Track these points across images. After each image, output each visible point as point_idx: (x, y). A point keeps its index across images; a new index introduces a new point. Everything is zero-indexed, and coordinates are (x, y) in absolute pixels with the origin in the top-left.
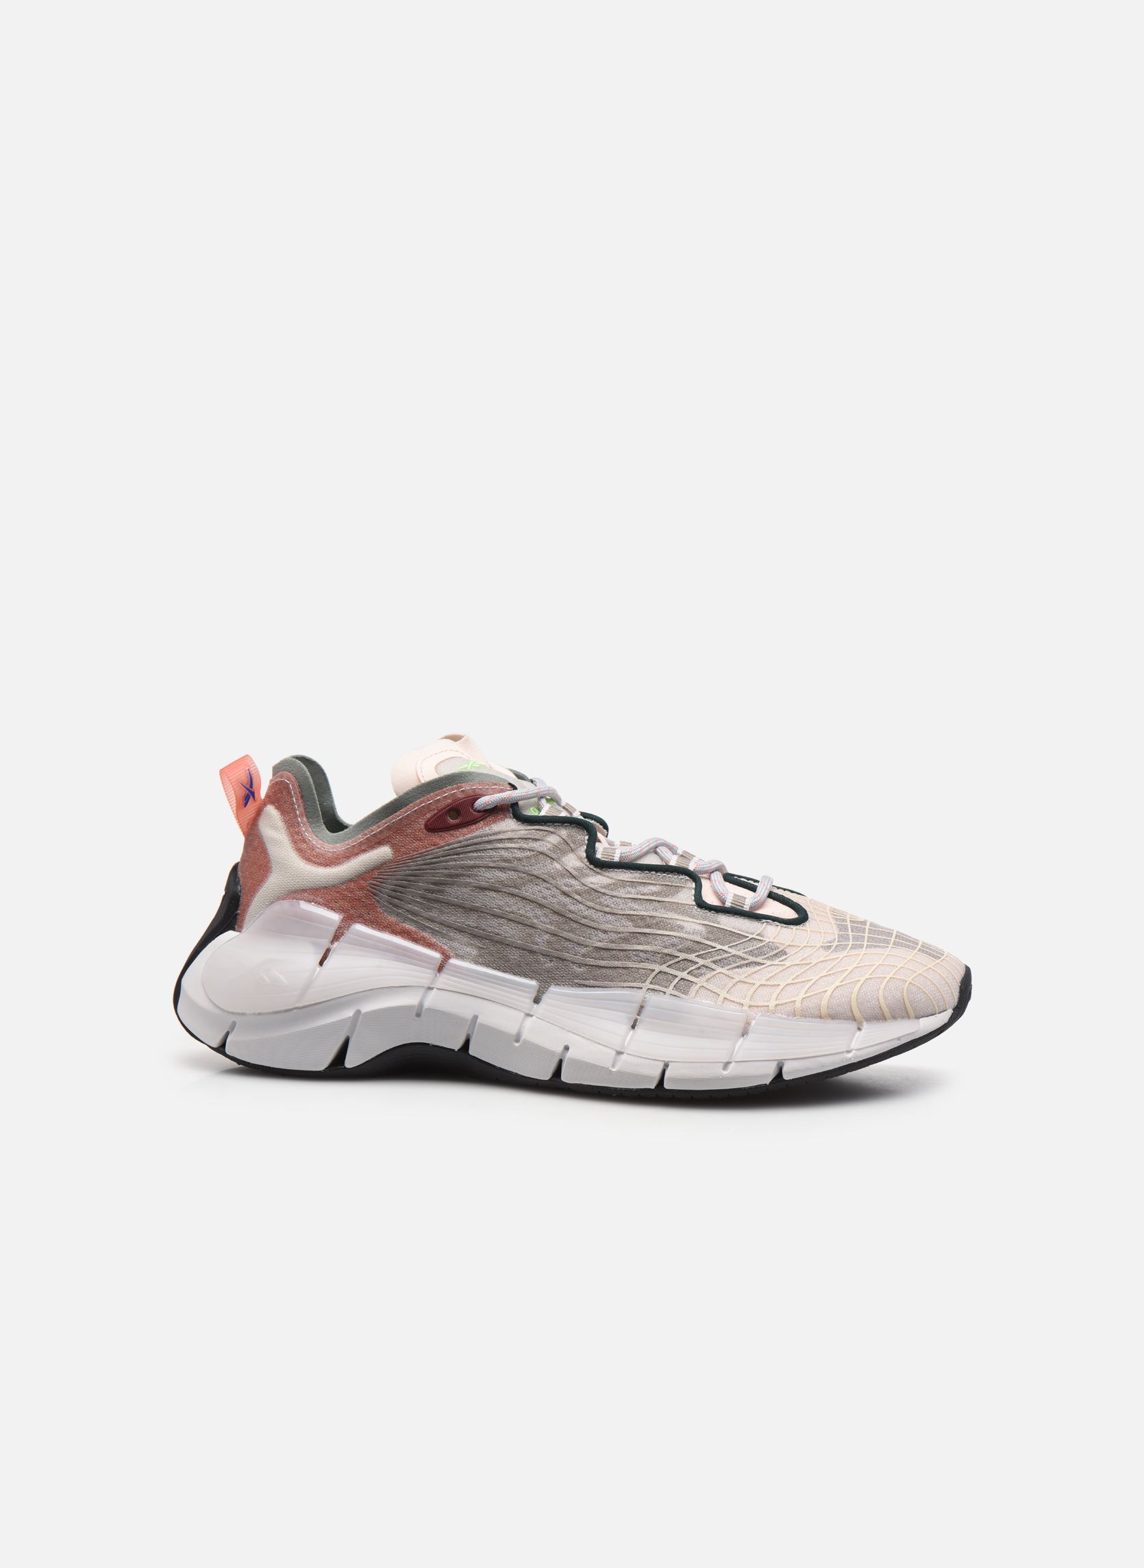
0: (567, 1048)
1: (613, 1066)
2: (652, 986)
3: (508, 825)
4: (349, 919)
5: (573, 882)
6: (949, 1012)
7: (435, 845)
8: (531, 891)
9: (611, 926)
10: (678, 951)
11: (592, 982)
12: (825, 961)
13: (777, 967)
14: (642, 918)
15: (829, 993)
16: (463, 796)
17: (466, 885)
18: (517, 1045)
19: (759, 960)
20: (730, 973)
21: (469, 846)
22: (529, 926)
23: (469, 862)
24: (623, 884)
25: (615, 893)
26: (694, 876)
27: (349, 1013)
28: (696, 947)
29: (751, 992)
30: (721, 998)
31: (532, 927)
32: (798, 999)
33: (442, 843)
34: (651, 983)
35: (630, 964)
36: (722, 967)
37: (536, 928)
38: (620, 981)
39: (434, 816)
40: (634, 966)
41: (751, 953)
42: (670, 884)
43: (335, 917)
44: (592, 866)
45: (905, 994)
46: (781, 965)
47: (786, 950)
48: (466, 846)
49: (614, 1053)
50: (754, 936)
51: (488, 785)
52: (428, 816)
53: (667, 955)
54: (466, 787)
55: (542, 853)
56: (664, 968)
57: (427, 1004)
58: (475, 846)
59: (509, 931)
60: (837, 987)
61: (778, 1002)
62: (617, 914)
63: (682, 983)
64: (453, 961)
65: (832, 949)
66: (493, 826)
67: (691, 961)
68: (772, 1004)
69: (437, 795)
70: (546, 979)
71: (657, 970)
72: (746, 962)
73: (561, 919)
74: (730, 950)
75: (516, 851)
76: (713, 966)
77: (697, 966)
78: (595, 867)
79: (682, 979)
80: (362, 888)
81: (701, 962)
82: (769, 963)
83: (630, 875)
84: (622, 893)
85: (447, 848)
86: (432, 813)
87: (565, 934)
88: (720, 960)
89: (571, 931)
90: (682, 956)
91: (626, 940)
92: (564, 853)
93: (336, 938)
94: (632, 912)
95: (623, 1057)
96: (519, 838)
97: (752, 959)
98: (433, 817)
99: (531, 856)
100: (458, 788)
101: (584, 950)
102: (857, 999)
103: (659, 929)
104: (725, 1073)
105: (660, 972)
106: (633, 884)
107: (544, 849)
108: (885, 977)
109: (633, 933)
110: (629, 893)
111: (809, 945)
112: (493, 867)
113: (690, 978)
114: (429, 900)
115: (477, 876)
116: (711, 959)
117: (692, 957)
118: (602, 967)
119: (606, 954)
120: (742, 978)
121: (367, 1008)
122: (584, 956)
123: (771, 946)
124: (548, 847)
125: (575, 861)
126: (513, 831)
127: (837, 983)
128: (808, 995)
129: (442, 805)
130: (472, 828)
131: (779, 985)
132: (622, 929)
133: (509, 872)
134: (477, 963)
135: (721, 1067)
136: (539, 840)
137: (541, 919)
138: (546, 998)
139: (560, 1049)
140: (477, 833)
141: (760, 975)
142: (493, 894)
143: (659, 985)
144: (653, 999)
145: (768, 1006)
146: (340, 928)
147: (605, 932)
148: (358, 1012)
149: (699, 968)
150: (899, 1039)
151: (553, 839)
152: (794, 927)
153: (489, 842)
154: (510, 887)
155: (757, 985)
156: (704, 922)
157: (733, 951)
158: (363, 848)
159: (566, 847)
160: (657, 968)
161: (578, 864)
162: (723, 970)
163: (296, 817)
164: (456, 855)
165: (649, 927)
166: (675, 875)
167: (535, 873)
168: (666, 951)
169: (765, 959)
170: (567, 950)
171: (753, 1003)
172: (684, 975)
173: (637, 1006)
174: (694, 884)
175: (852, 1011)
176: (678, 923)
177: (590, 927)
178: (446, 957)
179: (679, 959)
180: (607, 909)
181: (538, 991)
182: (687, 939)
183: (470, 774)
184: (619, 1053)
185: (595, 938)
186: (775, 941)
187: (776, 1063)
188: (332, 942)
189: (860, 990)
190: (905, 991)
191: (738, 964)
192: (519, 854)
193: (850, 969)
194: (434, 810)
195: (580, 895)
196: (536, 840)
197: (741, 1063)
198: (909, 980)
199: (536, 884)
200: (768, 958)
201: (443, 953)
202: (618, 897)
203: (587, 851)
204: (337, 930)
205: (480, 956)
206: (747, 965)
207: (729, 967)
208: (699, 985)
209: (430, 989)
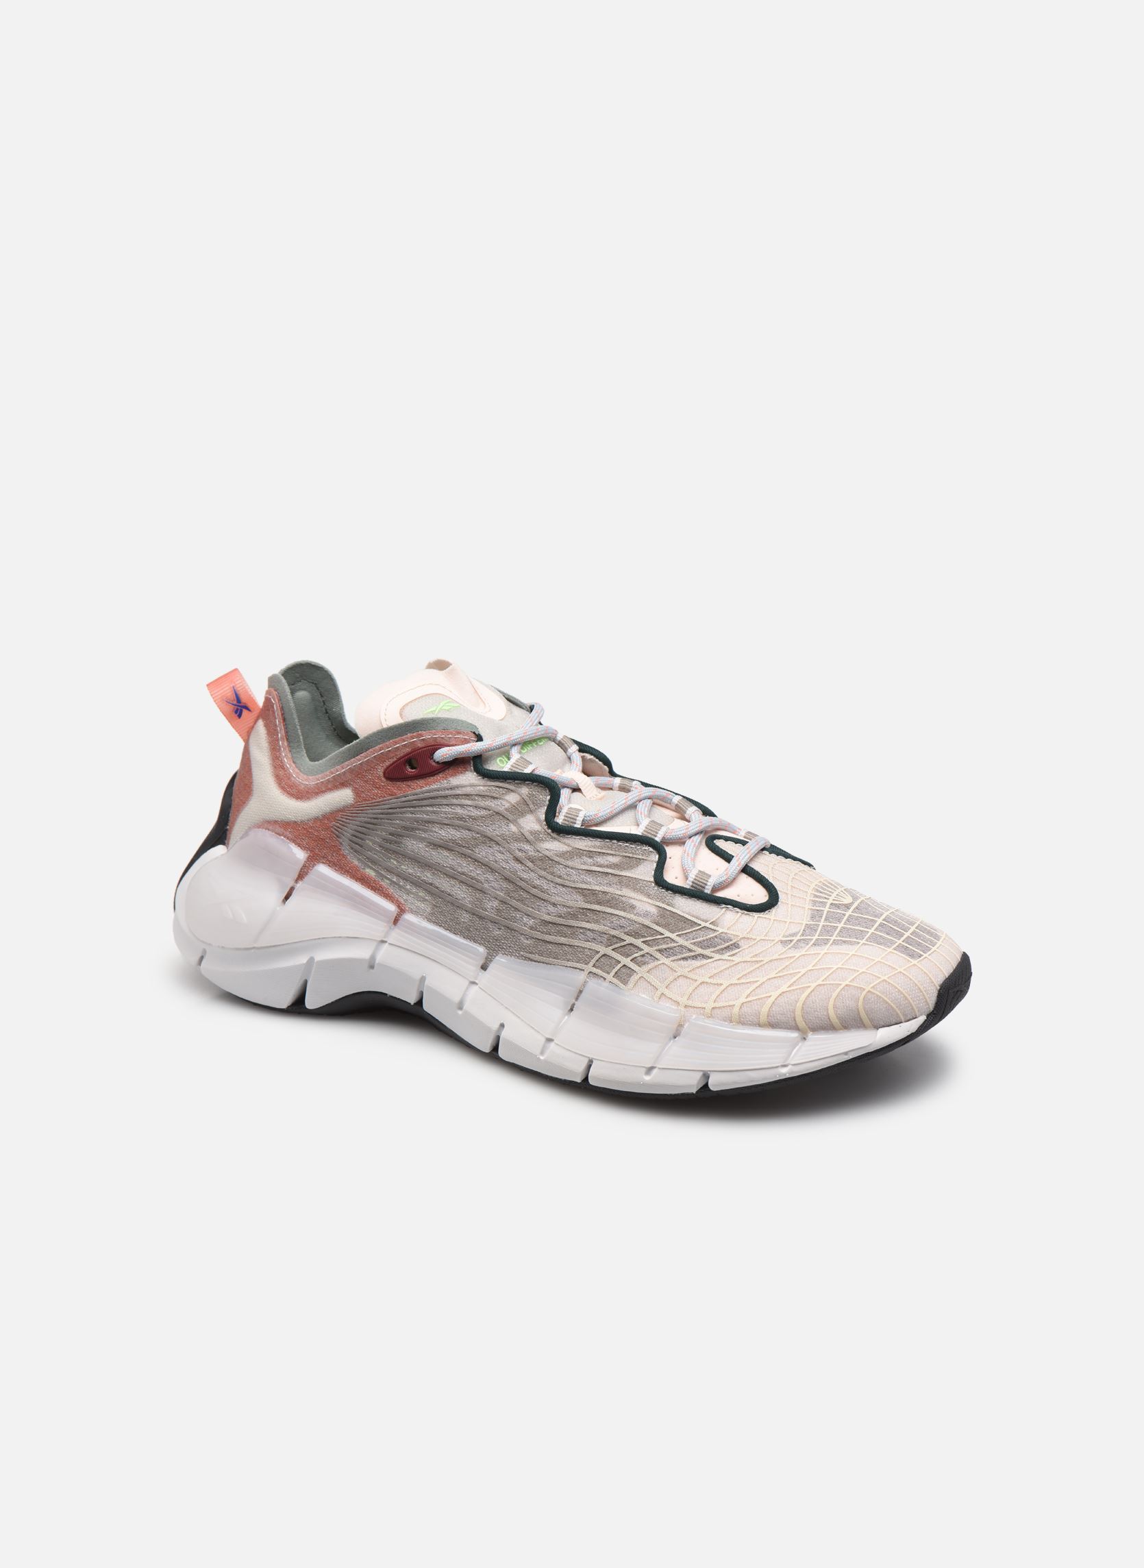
0: (502, 1026)
1: (542, 1053)
2: (594, 970)
3: (468, 779)
4: (313, 859)
5: (527, 847)
6: (922, 1019)
7: (392, 795)
8: (483, 852)
9: (560, 899)
10: (625, 933)
11: (537, 957)
12: (780, 959)
13: (725, 962)
14: (594, 892)
15: (772, 999)
16: (423, 745)
17: (422, 839)
18: (460, 1012)
19: (707, 952)
20: (673, 965)
21: (425, 799)
22: (478, 890)
23: (425, 816)
24: (579, 853)
25: (570, 863)
26: (659, 848)
27: (303, 960)
28: (643, 932)
29: (690, 990)
30: (659, 993)
31: (482, 891)
32: (738, 1003)
33: (399, 794)
34: (594, 966)
35: (576, 943)
36: (667, 957)
37: (485, 893)
38: (564, 960)
39: (393, 764)
40: (580, 945)
41: (700, 944)
42: (631, 855)
43: (300, 855)
44: (550, 831)
45: (860, 1003)
46: (730, 960)
47: (739, 943)
48: (422, 800)
49: (544, 1040)
50: (707, 925)
51: (451, 733)
52: (387, 763)
53: (614, 936)
54: (427, 736)
55: (497, 813)
56: (609, 951)
57: (379, 959)
58: (431, 800)
59: (461, 893)
60: (783, 993)
61: (717, 1005)
62: (568, 887)
63: (624, 970)
64: (409, 917)
65: (792, 944)
66: (451, 779)
67: (636, 946)
68: (711, 1005)
69: (396, 743)
70: (495, 947)
71: (602, 953)
72: (693, 954)
73: (511, 887)
74: (677, 939)
75: (471, 809)
76: (658, 955)
77: (642, 953)
78: (553, 832)
79: (624, 965)
80: (327, 828)
81: (646, 949)
82: (717, 956)
83: (590, 843)
84: (577, 863)
85: (404, 799)
86: (392, 761)
87: (514, 903)
88: (665, 949)
89: (521, 900)
90: (629, 940)
91: (574, 916)
92: (522, 814)
93: (301, 876)
94: (584, 886)
95: (552, 1045)
96: (476, 795)
97: (700, 951)
98: (391, 765)
99: (486, 815)
100: (417, 737)
101: (531, 922)
102: (803, 1007)
103: (611, 907)
104: (647, 1078)
105: (604, 955)
106: (590, 854)
107: (501, 809)
108: (840, 984)
109: (583, 909)
110: (585, 863)
111: (767, 938)
112: (447, 825)
113: (632, 965)
114: (387, 850)
115: (432, 831)
116: (657, 948)
117: (638, 942)
118: (548, 942)
119: (553, 929)
120: (685, 971)
121: (321, 956)
122: (531, 928)
123: (723, 938)
124: (506, 806)
125: (533, 823)
126: (472, 785)
127: (784, 988)
128: (749, 999)
129: (401, 754)
130: (429, 780)
131: (721, 984)
132: (571, 903)
133: (462, 831)
134: (429, 920)
135: (644, 1072)
136: (497, 798)
137: (492, 883)
138: (492, 967)
139: (496, 1026)
140: (434, 786)
141: (704, 971)
142: (446, 853)
143: (601, 969)
144: (593, 984)
145: (705, 1008)
146: (304, 866)
147: (554, 905)
148: (311, 960)
149: (643, 956)
150: (846, 1053)
151: (513, 798)
152: (756, 915)
153: (446, 797)
154: (463, 847)
155: (698, 983)
156: (658, 904)
157: (681, 941)
158: (329, 786)
159: (523, 809)
160: (603, 950)
161: (537, 827)
162: (667, 961)
163: (278, 740)
164: (412, 807)
165: (599, 903)
166: (638, 845)
167: (489, 834)
168: (613, 932)
169: (713, 952)
170: (514, 919)
171: (690, 1003)
172: (626, 961)
173: (575, 991)
174: (657, 856)
175: (795, 1020)
176: (632, 901)
177: (540, 898)
178: (402, 910)
179: (625, 943)
180: (559, 881)
181: (486, 958)
182: (636, 922)
183: (433, 720)
184: (549, 1040)
185: (544, 910)
186: (728, 932)
187: (701, 1073)
188: (297, 881)
189: (808, 996)
190: (861, 999)
191: (683, 956)
192: (475, 813)
193: (803, 971)
194: (393, 758)
195: (532, 862)
196: (494, 798)
197: (664, 1070)
198: (868, 988)
199: (490, 847)
200: (718, 952)
201: (399, 907)
202: (572, 868)
203: (547, 814)
204: (301, 869)
205: (433, 914)
206: (695, 957)
207: (675, 958)
208: (640, 975)
209: (383, 942)
